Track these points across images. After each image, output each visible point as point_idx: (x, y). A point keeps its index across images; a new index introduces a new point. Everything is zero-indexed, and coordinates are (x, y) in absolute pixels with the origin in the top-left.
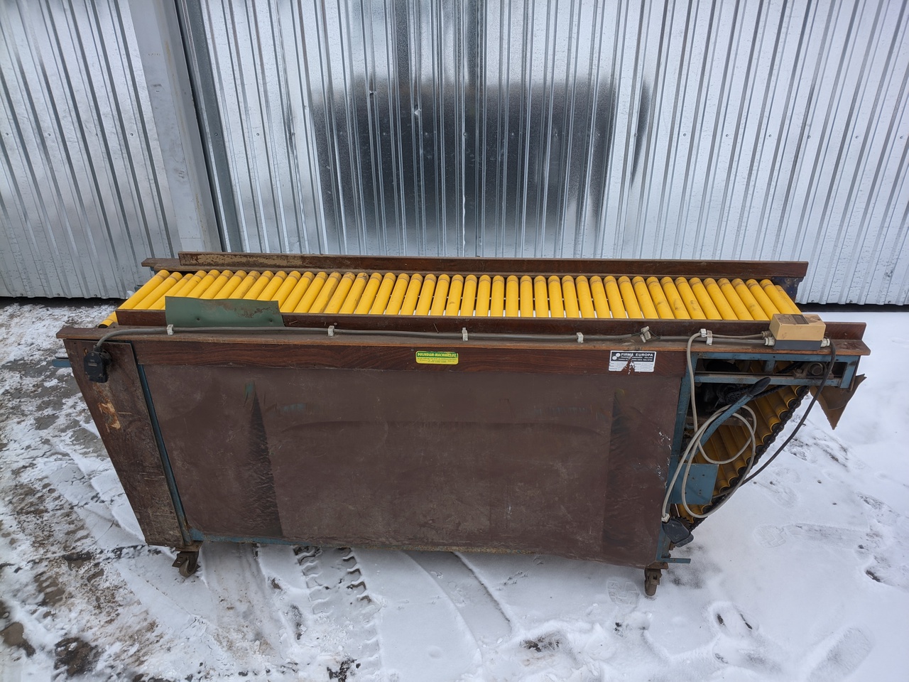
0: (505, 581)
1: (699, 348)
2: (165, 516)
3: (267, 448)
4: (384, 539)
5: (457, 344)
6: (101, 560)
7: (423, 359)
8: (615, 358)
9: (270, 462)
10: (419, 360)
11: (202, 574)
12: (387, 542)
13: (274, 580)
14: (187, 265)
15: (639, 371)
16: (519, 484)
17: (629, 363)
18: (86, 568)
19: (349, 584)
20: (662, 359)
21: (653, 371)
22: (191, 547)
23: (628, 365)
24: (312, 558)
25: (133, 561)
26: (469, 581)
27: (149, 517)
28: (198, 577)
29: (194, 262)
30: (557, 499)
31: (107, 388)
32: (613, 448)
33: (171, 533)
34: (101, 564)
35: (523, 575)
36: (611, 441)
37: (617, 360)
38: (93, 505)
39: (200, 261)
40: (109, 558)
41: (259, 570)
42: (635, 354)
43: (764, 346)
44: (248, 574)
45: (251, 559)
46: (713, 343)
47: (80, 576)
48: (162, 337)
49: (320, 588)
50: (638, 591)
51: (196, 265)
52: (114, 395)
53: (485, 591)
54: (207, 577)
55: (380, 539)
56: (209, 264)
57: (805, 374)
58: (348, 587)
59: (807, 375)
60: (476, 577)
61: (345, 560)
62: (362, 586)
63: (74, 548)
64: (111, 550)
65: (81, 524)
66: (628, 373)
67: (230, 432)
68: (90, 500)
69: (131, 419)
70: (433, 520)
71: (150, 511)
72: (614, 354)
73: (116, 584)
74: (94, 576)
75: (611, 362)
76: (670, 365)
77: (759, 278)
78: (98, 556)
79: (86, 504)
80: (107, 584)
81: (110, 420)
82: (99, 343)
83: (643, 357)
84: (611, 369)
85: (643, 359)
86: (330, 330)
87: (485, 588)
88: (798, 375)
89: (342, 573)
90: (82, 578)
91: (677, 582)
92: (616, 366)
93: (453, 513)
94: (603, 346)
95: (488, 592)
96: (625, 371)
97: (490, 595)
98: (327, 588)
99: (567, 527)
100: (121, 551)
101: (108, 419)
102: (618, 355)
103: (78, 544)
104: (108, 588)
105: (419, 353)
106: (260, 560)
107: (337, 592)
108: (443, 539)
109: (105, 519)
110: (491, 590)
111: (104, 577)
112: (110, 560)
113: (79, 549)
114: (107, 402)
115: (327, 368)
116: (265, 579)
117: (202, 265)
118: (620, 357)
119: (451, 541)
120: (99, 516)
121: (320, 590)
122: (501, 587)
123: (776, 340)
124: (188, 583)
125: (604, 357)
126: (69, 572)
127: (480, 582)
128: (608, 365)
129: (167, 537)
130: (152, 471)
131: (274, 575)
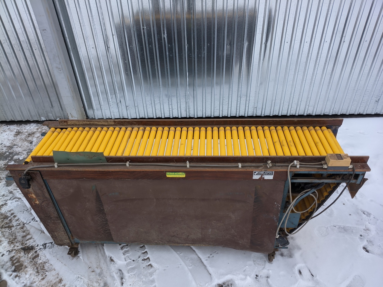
0: (209, 256)
1: (293, 170)
2: (62, 235)
3: (104, 209)
4: (156, 241)
5: (184, 169)
6: (37, 250)
7: (169, 175)
8: (255, 174)
9: (105, 214)
10: (168, 176)
11: (80, 255)
12: (158, 242)
13: (111, 258)
14: (63, 125)
15: (266, 179)
16: (214, 221)
17: (262, 176)
18: (32, 254)
19: (143, 259)
20: (277, 174)
21: (272, 179)
22: (75, 246)
23: (261, 177)
24: (127, 247)
25: (51, 250)
26: (193, 256)
27: (55, 235)
28: (79, 257)
29: (66, 124)
30: (230, 227)
31: (31, 190)
32: (255, 208)
33: (66, 241)
34: (38, 252)
35: (216, 253)
36: (254, 205)
37: (257, 175)
38: (33, 223)
40: (41, 249)
41: (104, 253)
42: (264, 172)
43: (322, 168)
44: (100, 255)
45: (101, 248)
46: (300, 167)
47: (29, 257)
48: (53, 169)
49: (131, 260)
50: (266, 260)
52: (34, 191)
53: (200, 261)
54: (83, 257)
55: (155, 241)
56: (73, 125)
57: (340, 178)
58: (142, 260)
59: (342, 179)
60: (196, 254)
61: (141, 247)
62: (148, 259)
63: (26, 244)
64: (41, 244)
65: (28, 232)
66: (262, 180)
67: (87, 204)
68: (31, 221)
69: (43, 200)
70: (177, 234)
71: (56, 233)
72: (255, 172)
73: (44, 261)
74: (36, 257)
75: (254, 176)
76: (280, 177)
77: (321, 126)
78: (36, 248)
79: (30, 222)
80: (41, 261)
81: (34, 200)
82: (25, 172)
83: (268, 173)
84: (254, 178)
85: (268, 174)
86: (127, 164)
87: (200, 259)
88: (337, 179)
89: (139, 253)
90: (30, 258)
91: (282, 255)
92: (256, 177)
93: (186, 232)
94: (250, 170)
95: (201, 261)
96: (260, 179)
97: (203, 263)
98: (134, 261)
99: (235, 238)
100: (46, 245)
102: (257, 173)
103: (28, 242)
104: (41, 263)
105: (167, 173)
106: (105, 248)
107: (138, 262)
108: (182, 241)
109: (38, 229)
110: (203, 260)
111: (39, 258)
112: (41, 250)
113: (28, 245)
114: (32, 194)
115: (127, 179)
116: (107, 257)
117: (70, 125)
118: (258, 174)
119: (185, 242)
120: (36, 228)
121: (130, 262)
122: (207, 259)
123: (328, 166)
124: (75, 259)
125: (251, 174)
126: (25, 256)
127: (198, 256)
128: (253, 177)
129: (64, 242)
130: (55, 219)
131: (111, 255)
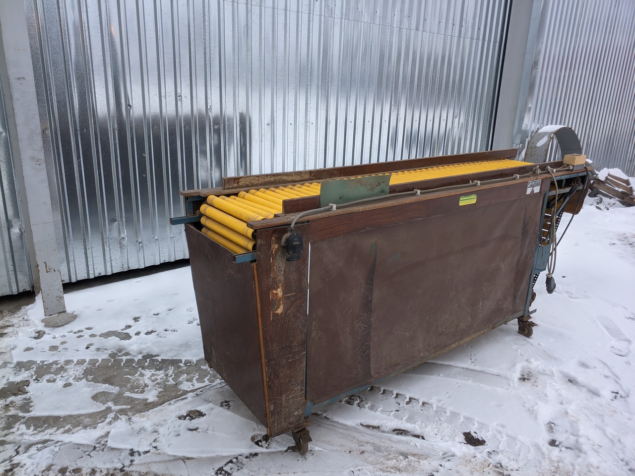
0: (470, 361)
2: (295, 396)
3: (372, 299)
5: (476, 189)
7: (462, 202)
13: (362, 424)
14: (229, 189)
15: (535, 192)
16: (485, 284)
19: (405, 402)
20: (542, 183)
21: (539, 191)
22: (305, 424)
23: (533, 189)
24: (364, 402)
26: (455, 370)
29: (236, 185)
31: (282, 272)
33: (296, 413)
36: (521, 241)
37: (530, 187)
39: (240, 184)
41: (343, 425)
42: (535, 182)
43: (569, 170)
44: (341, 431)
49: (394, 412)
51: (236, 188)
56: (247, 186)
60: (456, 367)
61: (383, 394)
62: (412, 400)
66: (532, 194)
70: (445, 328)
72: (529, 183)
75: (528, 189)
79: (132, 461)
81: (276, 306)
82: (292, 226)
85: (537, 185)
86: (418, 191)
87: (468, 369)
89: (392, 399)
93: (455, 319)
94: (525, 180)
95: (471, 370)
97: (475, 370)
98: (397, 411)
100: (224, 470)
101: (274, 306)
105: (461, 199)
106: (336, 419)
107: (405, 409)
110: (471, 368)
114: (278, 287)
115: (418, 219)
117: (242, 187)
118: (531, 185)
119: (453, 340)
120: (160, 462)
121: (396, 414)
122: (473, 364)
123: (573, 166)
125: (526, 186)
127: (461, 368)
128: (527, 191)
130: (297, 350)
